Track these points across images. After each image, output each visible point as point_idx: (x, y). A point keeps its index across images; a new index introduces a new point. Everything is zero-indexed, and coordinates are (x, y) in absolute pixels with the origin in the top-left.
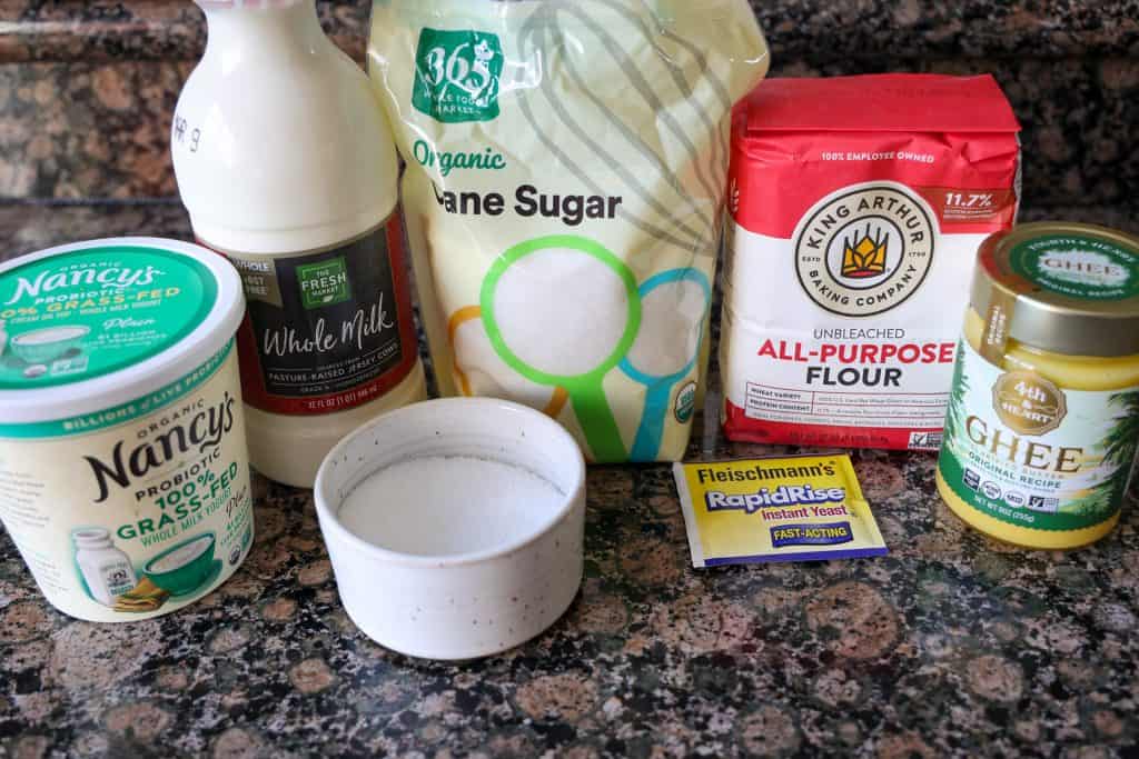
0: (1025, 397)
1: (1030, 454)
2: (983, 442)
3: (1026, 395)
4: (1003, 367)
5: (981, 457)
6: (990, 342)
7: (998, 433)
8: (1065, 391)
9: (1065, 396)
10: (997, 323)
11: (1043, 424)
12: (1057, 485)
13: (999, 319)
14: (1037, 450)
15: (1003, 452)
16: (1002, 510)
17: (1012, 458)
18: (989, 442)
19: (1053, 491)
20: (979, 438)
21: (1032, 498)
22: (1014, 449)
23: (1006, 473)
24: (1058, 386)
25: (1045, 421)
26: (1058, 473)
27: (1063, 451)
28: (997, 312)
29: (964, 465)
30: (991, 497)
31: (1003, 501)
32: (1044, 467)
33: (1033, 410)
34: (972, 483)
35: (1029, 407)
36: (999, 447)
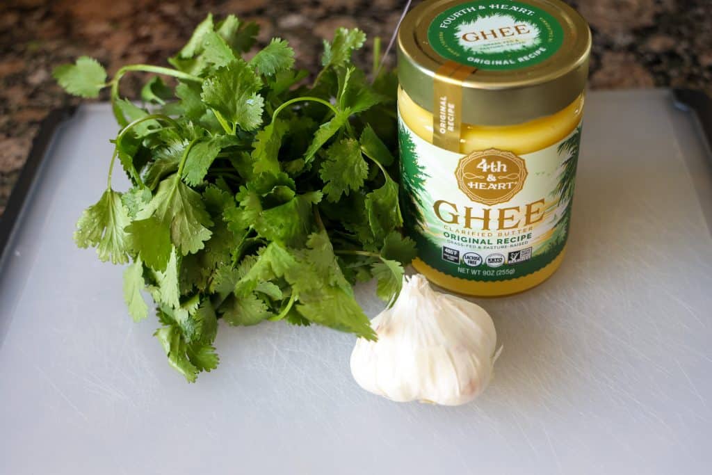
0: (489, 171)
1: (502, 219)
2: (455, 220)
3: (489, 170)
4: (461, 152)
5: (457, 234)
6: (442, 131)
7: (468, 210)
8: (522, 157)
9: (524, 160)
10: (447, 113)
11: (510, 190)
12: (529, 236)
13: (447, 108)
14: (507, 214)
15: (477, 225)
16: (485, 273)
17: (486, 227)
18: (462, 220)
19: (526, 242)
20: (451, 218)
21: (510, 254)
22: (486, 219)
23: (483, 241)
24: (515, 153)
25: (510, 187)
26: (528, 226)
27: (529, 207)
28: (443, 103)
29: (441, 244)
30: (472, 265)
31: (486, 264)
32: (516, 226)
33: (498, 181)
34: (452, 258)
35: (494, 179)
36: (473, 222)
